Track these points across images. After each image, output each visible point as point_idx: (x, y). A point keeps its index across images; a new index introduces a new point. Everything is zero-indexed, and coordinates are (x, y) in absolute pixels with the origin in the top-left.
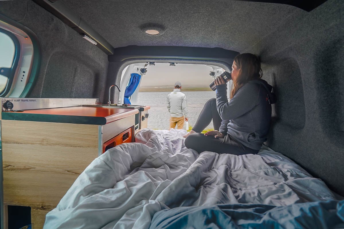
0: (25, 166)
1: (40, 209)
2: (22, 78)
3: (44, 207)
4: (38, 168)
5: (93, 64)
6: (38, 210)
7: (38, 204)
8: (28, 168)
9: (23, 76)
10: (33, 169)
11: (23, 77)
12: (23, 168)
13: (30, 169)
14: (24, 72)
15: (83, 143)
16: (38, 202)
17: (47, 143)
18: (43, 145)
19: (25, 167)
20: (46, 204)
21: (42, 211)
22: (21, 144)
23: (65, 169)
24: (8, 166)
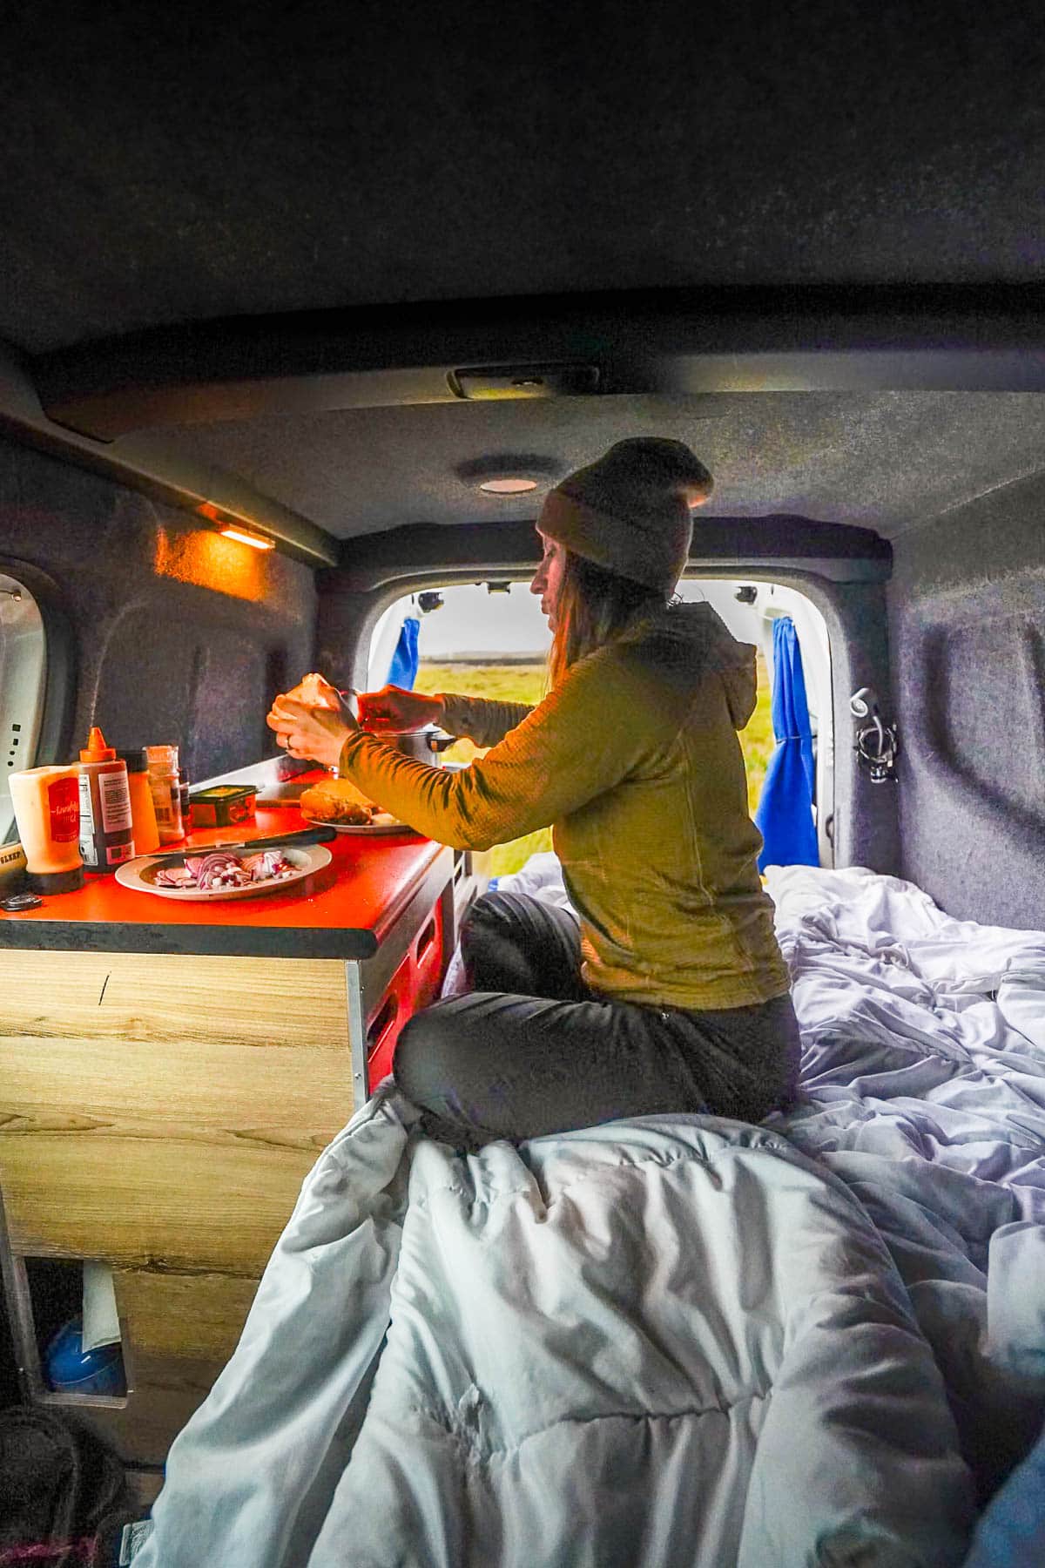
0: (71, 1117)
1: (144, 1268)
2: (12, 753)
3: (160, 1264)
4: (121, 1125)
5: (263, 624)
6: (139, 1273)
7: (135, 1251)
8: (84, 1123)
9: (16, 742)
10: (105, 1130)
11: (14, 748)
12: (64, 1124)
13: (94, 1128)
14: (17, 728)
15: (287, 1029)
16: (137, 1248)
17: (150, 1032)
18: (134, 1039)
19: (73, 1121)
20: (166, 1253)
21: (152, 1275)
22: (50, 1039)
23: (227, 1128)
24: (9, 1117)
